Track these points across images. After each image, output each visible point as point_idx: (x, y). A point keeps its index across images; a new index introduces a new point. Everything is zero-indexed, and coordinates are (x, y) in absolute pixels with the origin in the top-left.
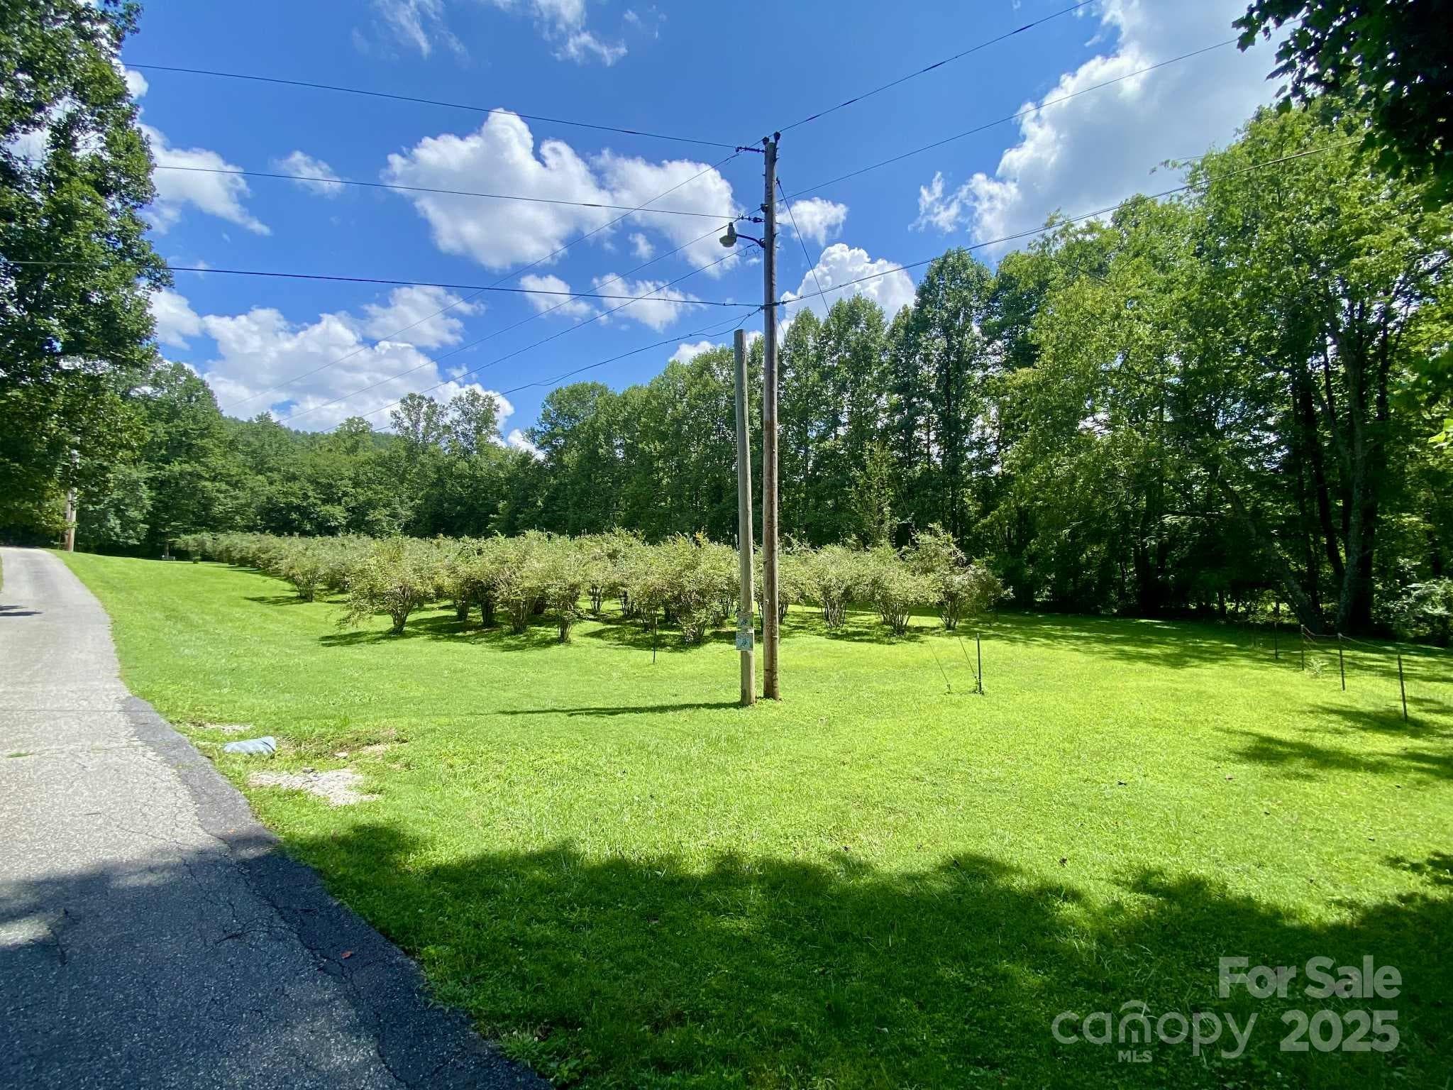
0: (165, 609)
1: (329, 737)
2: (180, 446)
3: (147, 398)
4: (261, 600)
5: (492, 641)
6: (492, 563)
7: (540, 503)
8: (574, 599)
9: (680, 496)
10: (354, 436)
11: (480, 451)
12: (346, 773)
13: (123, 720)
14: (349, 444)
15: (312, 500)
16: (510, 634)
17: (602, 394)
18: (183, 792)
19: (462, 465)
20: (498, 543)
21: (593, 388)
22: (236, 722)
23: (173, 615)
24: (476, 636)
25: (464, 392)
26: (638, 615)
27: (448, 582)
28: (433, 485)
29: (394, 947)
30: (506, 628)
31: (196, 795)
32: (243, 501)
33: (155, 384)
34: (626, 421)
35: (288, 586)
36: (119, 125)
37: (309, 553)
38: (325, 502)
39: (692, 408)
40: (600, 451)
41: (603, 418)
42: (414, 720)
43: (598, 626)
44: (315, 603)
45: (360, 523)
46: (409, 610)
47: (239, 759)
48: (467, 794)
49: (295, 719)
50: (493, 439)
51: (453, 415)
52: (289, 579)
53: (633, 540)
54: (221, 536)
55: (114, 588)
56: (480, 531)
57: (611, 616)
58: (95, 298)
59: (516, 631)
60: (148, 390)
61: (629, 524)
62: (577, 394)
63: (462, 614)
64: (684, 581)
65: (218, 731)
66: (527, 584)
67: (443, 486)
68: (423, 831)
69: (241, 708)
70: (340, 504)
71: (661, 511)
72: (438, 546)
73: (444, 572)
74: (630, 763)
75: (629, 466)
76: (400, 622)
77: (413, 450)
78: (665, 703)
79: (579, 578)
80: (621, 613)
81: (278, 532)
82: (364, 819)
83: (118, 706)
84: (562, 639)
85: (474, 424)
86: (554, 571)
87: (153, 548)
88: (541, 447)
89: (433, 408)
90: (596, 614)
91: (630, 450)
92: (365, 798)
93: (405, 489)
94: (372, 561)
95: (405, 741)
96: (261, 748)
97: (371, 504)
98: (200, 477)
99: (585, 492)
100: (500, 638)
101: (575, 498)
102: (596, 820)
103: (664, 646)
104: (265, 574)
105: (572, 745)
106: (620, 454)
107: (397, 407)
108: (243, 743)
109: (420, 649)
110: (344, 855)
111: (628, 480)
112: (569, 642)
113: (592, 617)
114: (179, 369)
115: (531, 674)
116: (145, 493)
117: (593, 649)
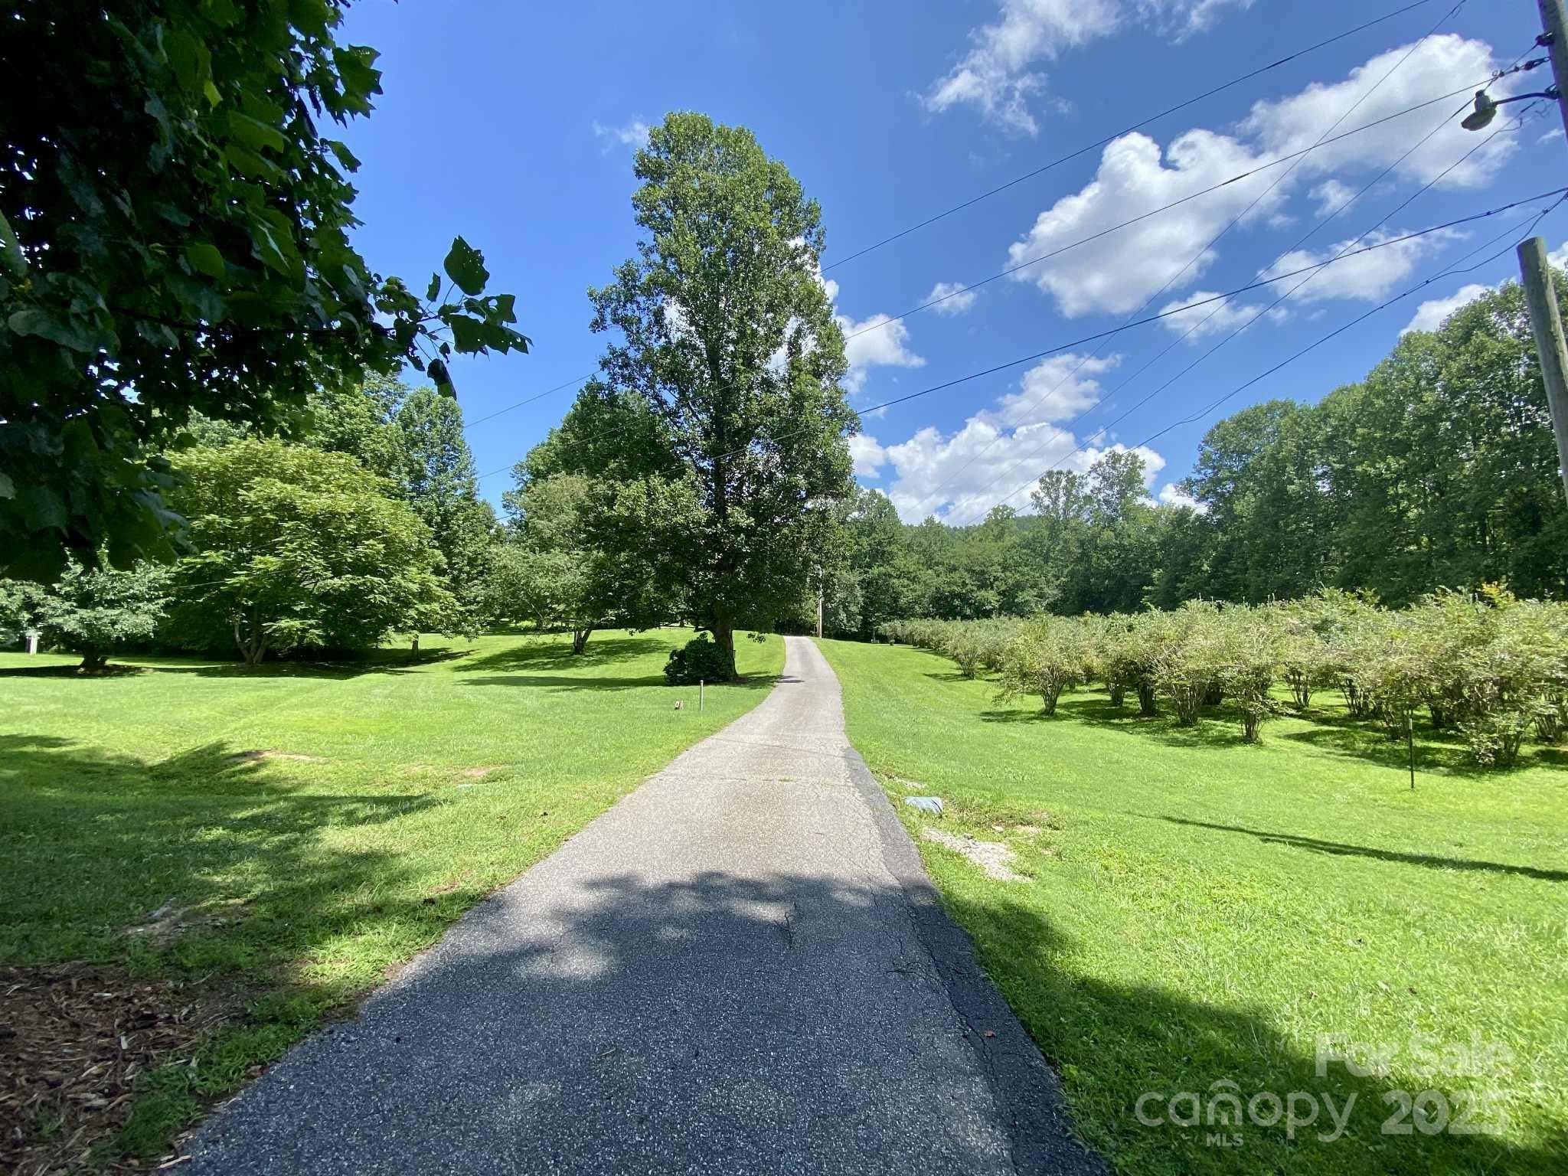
0: (872, 681)
1: (986, 809)
2: (878, 554)
3: (856, 521)
4: (935, 676)
5: (1155, 732)
6: (1146, 641)
7: (1205, 567)
8: (1264, 686)
9: (1447, 532)
10: (1001, 522)
11: (1126, 518)
12: (1001, 847)
13: (843, 763)
14: (996, 532)
15: (969, 587)
16: (1176, 725)
17: (1286, 413)
18: (875, 830)
19: (1108, 535)
20: (1151, 617)
21: (1270, 409)
22: (916, 780)
23: (879, 688)
24: (1135, 725)
25: (1102, 457)
26: (1377, 714)
27: (1097, 663)
28: (1079, 560)
29: (1035, 1047)
30: (1171, 718)
31: (884, 836)
32: (919, 593)
33: (860, 509)
34: (1329, 440)
35: (954, 664)
36: (823, 323)
37: (968, 634)
38: (980, 587)
39: (1454, 394)
40: (1290, 488)
41: (1290, 445)
42: (1066, 808)
43: (1307, 726)
44: (976, 681)
45: (1011, 606)
46: (1059, 692)
47: (915, 812)
48: (1123, 904)
49: (959, 785)
50: (1140, 500)
51: (1093, 483)
52: (955, 658)
53: (1359, 605)
54: (906, 622)
55: (843, 665)
56: (1133, 606)
57: (1329, 714)
58: (820, 454)
59: (1184, 723)
60: (856, 514)
61: (1350, 582)
62: (1249, 424)
63: (1117, 699)
64: (1465, 664)
65: (901, 784)
66: (1191, 666)
67: (1089, 561)
68: (1072, 931)
69: (919, 768)
70: (992, 588)
71: (1410, 559)
72: (1085, 623)
73: (1093, 652)
74: (1370, 930)
75: (1342, 501)
76: (1052, 704)
77: (1054, 527)
78: (1437, 853)
79: (1266, 659)
80: (1347, 711)
81: (945, 617)
82: (1015, 899)
83: (842, 754)
84: (1249, 738)
85: (1116, 489)
86: (1229, 649)
87: (865, 634)
88: (1202, 498)
89: (1072, 481)
90: (1301, 710)
91: (1341, 479)
92: (1018, 878)
93: (1050, 570)
94: (1020, 641)
95: (1057, 829)
96: (932, 806)
97: (1019, 586)
98: (891, 576)
99: (1272, 546)
100: (1163, 730)
101: (1256, 556)
102: (1310, 996)
103: (1432, 765)
104: (936, 654)
105: (1269, 881)
106: (1324, 487)
107: (1036, 486)
108: (919, 799)
109: (1073, 733)
110: (992, 930)
111: (1340, 519)
112: (1260, 744)
113: (1293, 712)
114: (873, 494)
115: (1205, 778)
116: (859, 592)
117: (1298, 756)
